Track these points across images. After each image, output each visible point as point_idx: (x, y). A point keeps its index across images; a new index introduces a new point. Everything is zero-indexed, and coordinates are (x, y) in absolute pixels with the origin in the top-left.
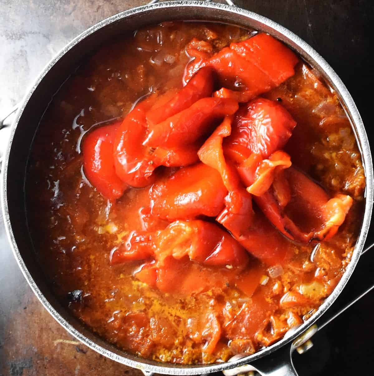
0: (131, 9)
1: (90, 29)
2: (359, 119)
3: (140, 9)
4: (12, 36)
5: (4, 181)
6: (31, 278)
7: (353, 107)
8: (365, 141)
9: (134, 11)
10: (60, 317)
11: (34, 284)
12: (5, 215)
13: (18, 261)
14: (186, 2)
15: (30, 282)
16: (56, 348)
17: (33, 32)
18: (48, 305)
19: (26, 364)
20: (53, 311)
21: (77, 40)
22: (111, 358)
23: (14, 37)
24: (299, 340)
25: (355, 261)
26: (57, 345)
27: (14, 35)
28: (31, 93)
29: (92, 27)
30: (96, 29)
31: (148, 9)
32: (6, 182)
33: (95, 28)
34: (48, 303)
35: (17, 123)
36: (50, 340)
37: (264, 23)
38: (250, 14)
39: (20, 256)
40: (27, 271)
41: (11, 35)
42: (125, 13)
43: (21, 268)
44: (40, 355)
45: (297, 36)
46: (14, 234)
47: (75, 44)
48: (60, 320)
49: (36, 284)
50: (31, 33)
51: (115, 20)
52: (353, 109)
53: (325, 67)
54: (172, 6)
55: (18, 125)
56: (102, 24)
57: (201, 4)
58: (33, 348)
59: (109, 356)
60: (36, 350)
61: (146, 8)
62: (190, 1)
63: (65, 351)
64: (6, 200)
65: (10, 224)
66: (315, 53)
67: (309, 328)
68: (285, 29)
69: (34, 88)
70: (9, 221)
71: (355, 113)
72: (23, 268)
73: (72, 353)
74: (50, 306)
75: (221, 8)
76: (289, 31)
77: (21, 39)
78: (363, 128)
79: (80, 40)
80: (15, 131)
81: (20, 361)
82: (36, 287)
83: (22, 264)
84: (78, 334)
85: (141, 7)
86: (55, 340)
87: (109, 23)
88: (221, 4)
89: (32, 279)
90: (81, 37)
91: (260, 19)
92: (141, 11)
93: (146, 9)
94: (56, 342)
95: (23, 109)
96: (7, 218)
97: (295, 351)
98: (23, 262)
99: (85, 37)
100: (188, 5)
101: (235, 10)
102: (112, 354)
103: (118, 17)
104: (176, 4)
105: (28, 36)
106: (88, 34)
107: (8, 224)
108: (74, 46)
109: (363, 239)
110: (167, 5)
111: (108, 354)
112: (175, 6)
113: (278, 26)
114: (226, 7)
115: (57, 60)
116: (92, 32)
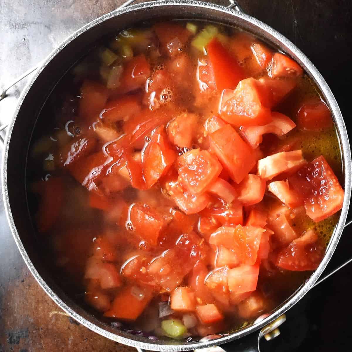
0: (140, 4)
1: (99, 18)
2: (344, 127)
3: (148, 4)
4: (16, 26)
5: (6, 153)
6: (23, 246)
7: (339, 115)
8: (347, 148)
9: (142, 6)
10: (46, 286)
11: (25, 252)
12: (4, 185)
13: (12, 230)
14: (192, 2)
15: (21, 250)
16: (51, 319)
17: (35, 22)
18: (36, 274)
19: (23, 334)
20: (40, 279)
21: (86, 27)
22: (90, 328)
23: (17, 26)
24: (267, 328)
25: (328, 260)
26: (52, 316)
27: (18, 24)
28: (39, 73)
29: (101, 17)
30: (105, 19)
31: (155, 5)
32: (7, 154)
33: (103, 19)
34: (36, 271)
35: (23, 101)
36: (46, 311)
37: (263, 29)
38: (250, 19)
39: (14, 225)
40: (20, 240)
41: (14, 24)
42: (134, 7)
43: (14, 236)
44: (36, 325)
45: (293, 44)
46: (10, 204)
47: (84, 31)
48: (46, 288)
49: (27, 252)
50: (33, 23)
51: (123, 13)
52: (339, 117)
53: (316, 75)
54: (178, 4)
55: (23, 102)
56: (111, 15)
57: (206, 5)
58: (30, 318)
59: (89, 326)
60: (32, 321)
61: (154, 3)
62: (196, 1)
63: (59, 322)
64: (6, 171)
65: (7, 194)
66: (308, 61)
67: (278, 318)
68: (282, 36)
69: (41, 69)
70: (7, 191)
71: (340, 121)
72: (16, 236)
73: (66, 324)
74: (38, 275)
75: (223, 11)
76: (286, 38)
77: (24, 28)
78: (346, 136)
79: (88, 28)
80: (20, 107)
81: (17, 330)
82: (27, 255)
83: (15, 233)
84: (62, 303)
85: (149, 2)
86: (51, 311)
87: (117, 15)
88: (224, 7)
89: (23, 248)
90: (90, 25)
91: (259, 24)
92: (148, 6)
93: (154, 5)
94: (51, 314)
95: (29, 88)
96: (5, 188)
97: (263, 338)
98: (16, 231)
99: (93, 25)
100: (193, 5)
101: (237, 14)
102: (92, 324)
103: (126, 10)
104: (182, 3)
105: (30, 26)
106: (96, 23)
107: (6, 194)
108: (83, 33)
109: (337, 240)
110: (173, 3)
111: (87, 324)
112: (180, 4)
113: (276, 32)
114: (228, 10)
115: (66, 45)
116: (101, 21)
